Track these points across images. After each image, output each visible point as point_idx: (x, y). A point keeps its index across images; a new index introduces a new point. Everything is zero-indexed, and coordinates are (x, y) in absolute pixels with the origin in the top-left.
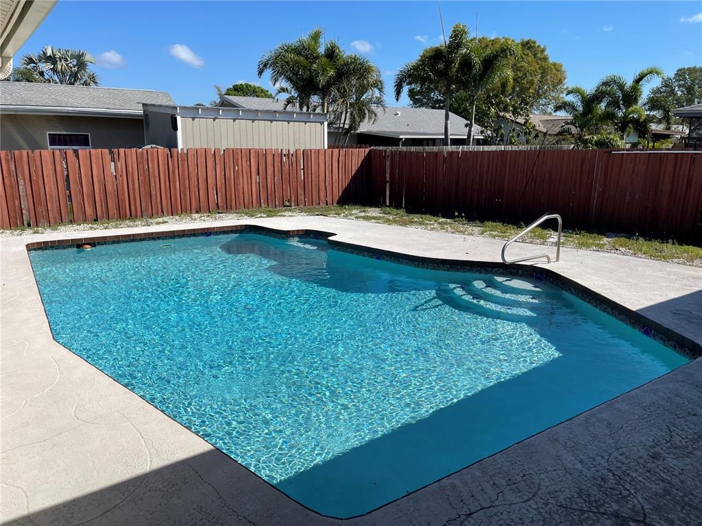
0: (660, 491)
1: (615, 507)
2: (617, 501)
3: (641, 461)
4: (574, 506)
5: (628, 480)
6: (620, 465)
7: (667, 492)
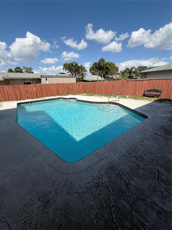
0: (144, 150)
1: (135, 155)
2: (135, 153)
3: (139, 142)
4: (126, 155)
5: (137, 147)
6: (135, 143)
7: (146, 150)
